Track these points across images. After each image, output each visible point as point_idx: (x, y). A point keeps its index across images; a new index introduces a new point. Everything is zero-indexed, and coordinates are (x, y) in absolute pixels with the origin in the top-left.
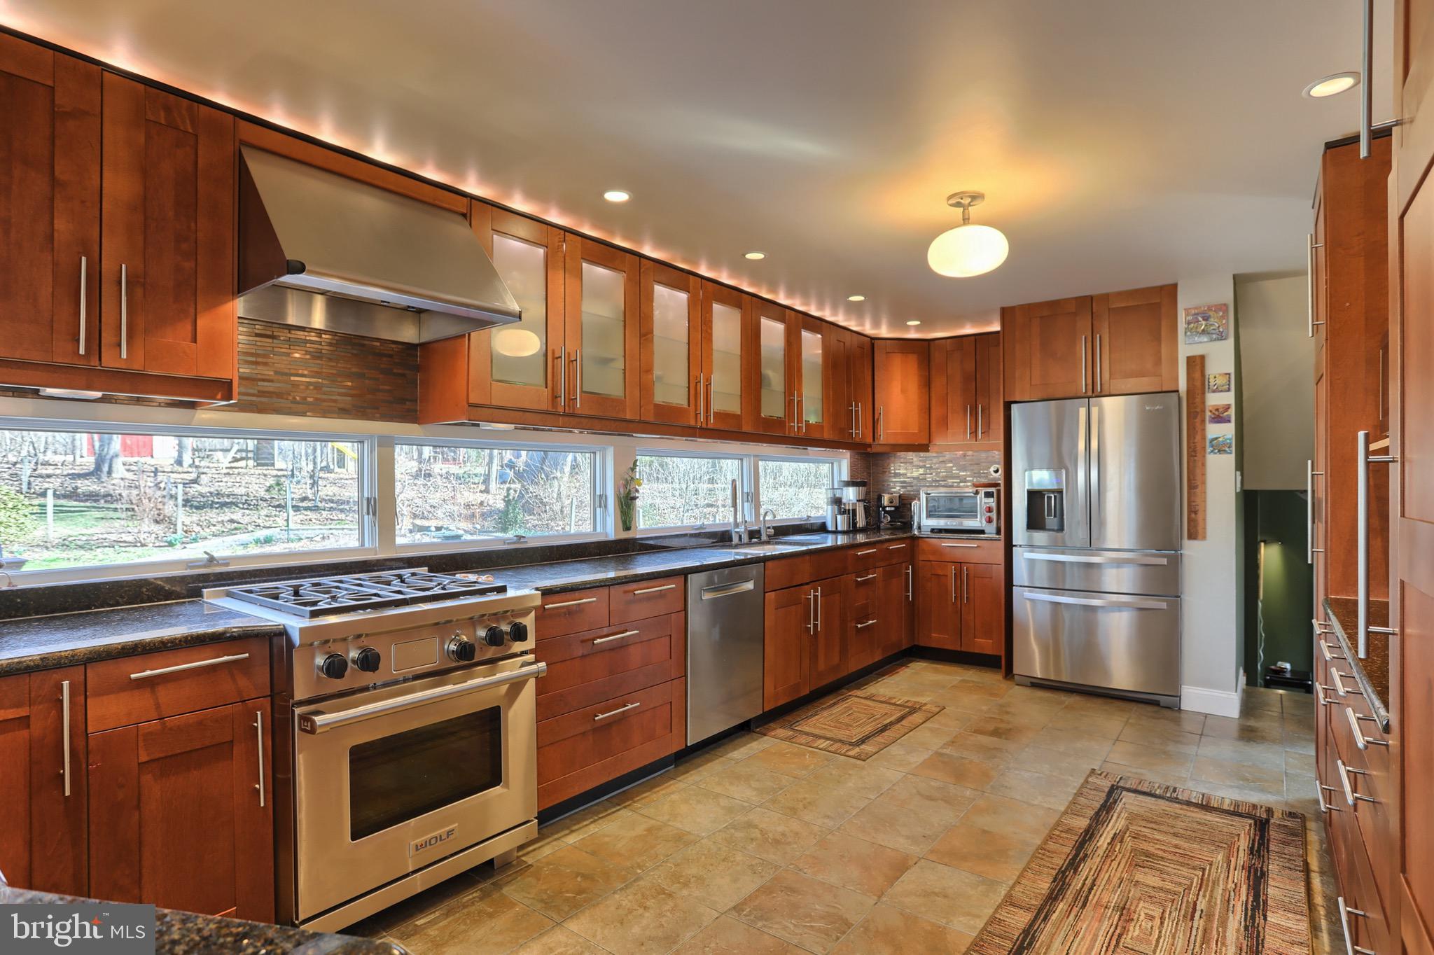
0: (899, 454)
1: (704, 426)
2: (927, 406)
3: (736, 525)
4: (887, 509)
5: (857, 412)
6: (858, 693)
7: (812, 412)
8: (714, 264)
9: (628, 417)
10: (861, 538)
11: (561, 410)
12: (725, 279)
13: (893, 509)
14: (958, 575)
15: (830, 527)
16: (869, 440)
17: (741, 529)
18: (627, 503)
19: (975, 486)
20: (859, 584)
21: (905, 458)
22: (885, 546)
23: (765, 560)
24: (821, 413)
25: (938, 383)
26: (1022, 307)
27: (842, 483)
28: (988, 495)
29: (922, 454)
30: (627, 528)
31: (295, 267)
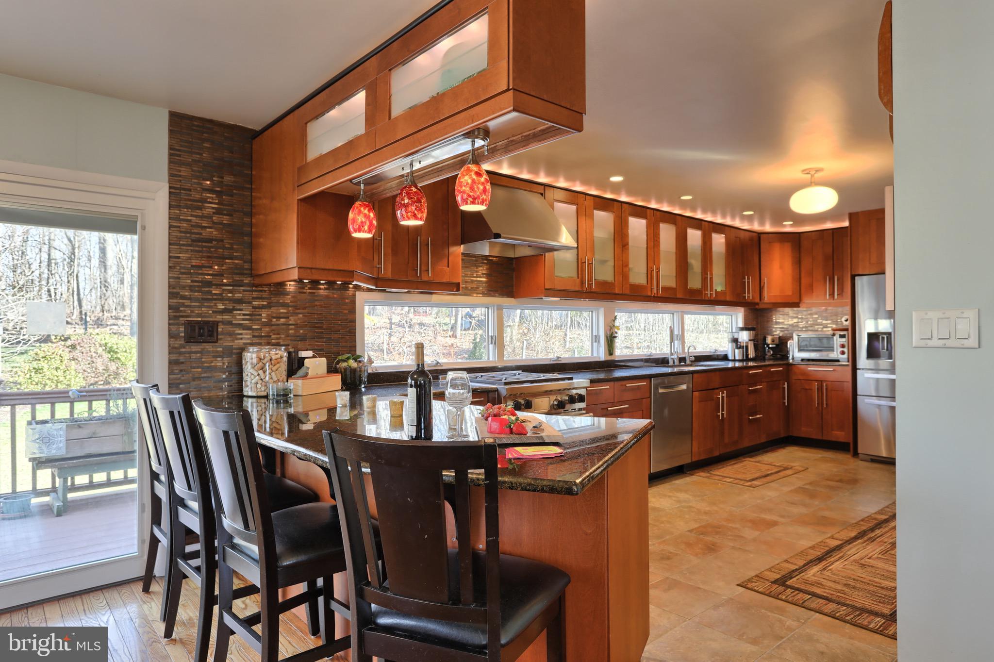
0: (779, 309)
1: (656, 295)
2: (798, 277)
3: (672, 354)
4: (770, 346)
5: (748, 282)
6: (751, 459)
7: (719, 285)
8: (659, 200)
9: (615, 292)
10: (751, 364)
11: (585, 290)
12: (665, 208)
13: (774, 346)
14: (820, 389)
15: (730, 357)
16: (757, 300)
17: (675, 357)
18: (611, 340)
19: (834, 330)
20: (751, 392)
21: (783, 311)
22: (768, 369)
23: (692, 372)
24: (724, 284)
25: (806, 262)
26: (864, 213)
27: (738, 329)
28: (842, 336)
29: (795, 309)
30: (611, 354)
31: (498, 236)
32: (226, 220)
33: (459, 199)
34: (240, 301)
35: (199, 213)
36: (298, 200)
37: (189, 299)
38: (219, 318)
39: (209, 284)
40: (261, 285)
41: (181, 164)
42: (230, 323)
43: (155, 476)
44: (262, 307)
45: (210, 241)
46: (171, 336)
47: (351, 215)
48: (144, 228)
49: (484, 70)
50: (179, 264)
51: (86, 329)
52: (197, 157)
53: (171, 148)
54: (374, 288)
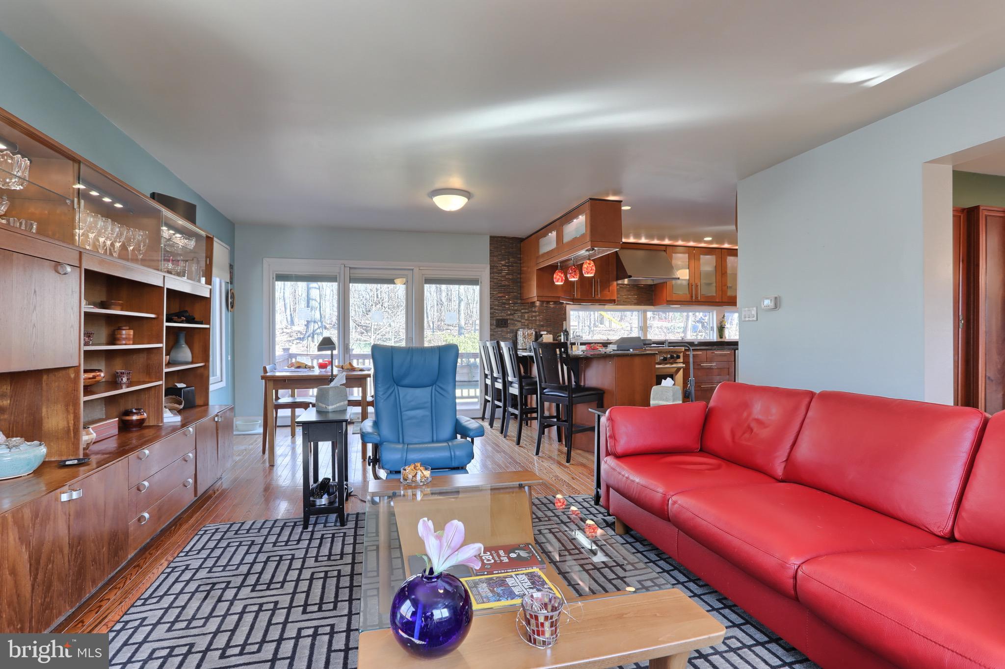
9: (717, 301)
11: (694, 301)
18: (721, 330)
30: (721, 337)
31: (630, 276)
32: (510, 277)
33: (583, 272)
34: (517, 310)
35: (500, 275)
36: (537, 270)
37: (497, 310)
38: (508, 317)
39: (504, 304)
40: (525, 303)
41: (494, 256)
42: (513, 319)
43: (486, 376)
44: (526, 312)
45: (504, 286)
46: (491, 325)
47: (555, 276)
48: (481, 282)
49: (584, 234)
50: (494, 296)
51: (433, 332)
52: (500, 253)
53: (490, 250)
54: (572, 303)
